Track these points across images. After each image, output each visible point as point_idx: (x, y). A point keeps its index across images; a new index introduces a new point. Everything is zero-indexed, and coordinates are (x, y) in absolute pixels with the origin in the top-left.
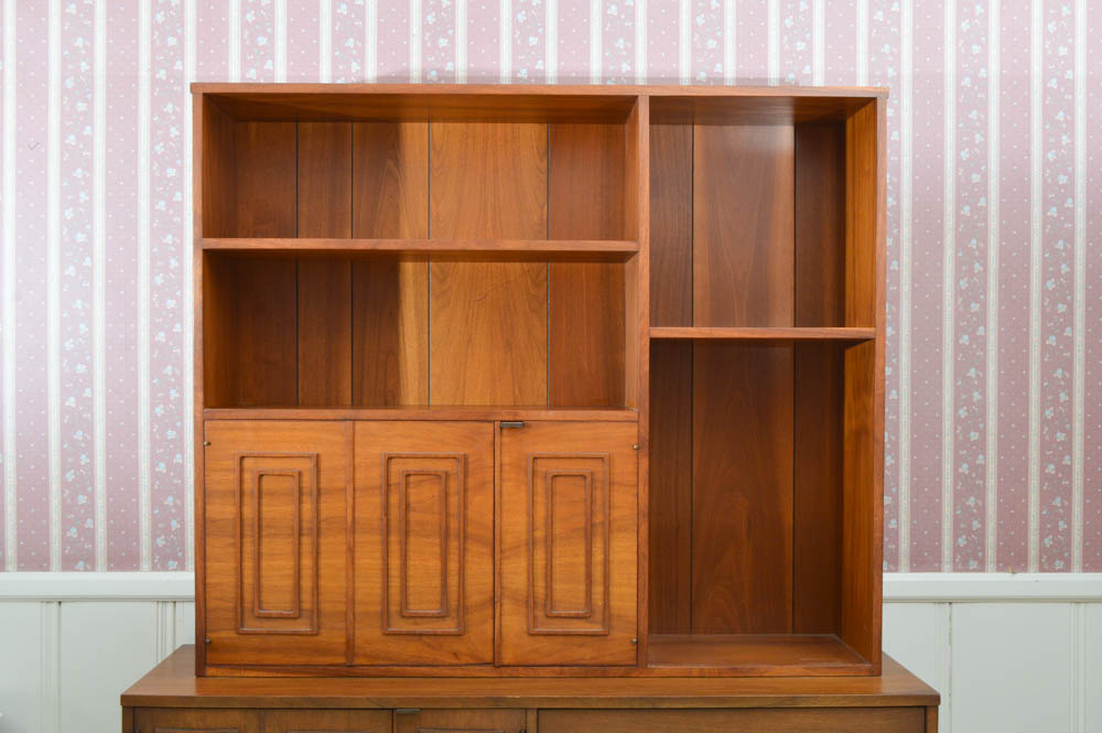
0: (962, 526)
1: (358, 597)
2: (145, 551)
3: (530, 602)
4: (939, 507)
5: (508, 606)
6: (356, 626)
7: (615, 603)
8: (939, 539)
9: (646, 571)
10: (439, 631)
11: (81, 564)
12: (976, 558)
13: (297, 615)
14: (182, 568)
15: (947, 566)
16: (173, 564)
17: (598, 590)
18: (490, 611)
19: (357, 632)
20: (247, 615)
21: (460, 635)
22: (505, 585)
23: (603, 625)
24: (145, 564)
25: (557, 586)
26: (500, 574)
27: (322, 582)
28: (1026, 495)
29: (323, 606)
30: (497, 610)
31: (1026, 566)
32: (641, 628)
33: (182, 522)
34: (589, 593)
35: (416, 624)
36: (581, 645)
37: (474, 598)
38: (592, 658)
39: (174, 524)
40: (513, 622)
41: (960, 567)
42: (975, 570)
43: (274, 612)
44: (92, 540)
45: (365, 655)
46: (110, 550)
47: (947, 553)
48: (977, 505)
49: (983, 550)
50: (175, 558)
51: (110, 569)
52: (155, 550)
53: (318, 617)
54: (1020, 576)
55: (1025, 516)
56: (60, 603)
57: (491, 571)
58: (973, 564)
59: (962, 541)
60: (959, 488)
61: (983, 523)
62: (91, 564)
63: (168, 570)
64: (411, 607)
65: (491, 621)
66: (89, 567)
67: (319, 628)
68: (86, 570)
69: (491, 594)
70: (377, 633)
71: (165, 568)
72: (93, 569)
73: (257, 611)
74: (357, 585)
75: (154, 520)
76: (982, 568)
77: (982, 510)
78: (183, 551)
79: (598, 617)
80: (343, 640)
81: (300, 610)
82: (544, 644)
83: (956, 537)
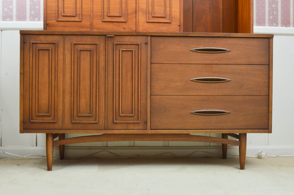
0: (271, 13)
1: (94, 10)
2: (28, 15)
3: (147, 12)
4: (264, 7)
5: (140, 14)
6: (94, 19)
7: (173, 13)
8: (265, 16)
9: (183, 3)
10: (119, 21)
11: (8, 19)
12: (275, 22)
13: (75, 15)
14: (39, 20)
15: (267, 24)
16: (36, 19)
17: (168, 9)
18: (135, 15)
19: (94, 21)
20: (60, 15)
21: (126, 22)
22: (140, 7)
23: (169, 20)
24: (28, 19)
25: (156, 8)
26: (138, 4)
27: (83, 6)
28: (289, 5)
29: (83, 13)
30: (137, 15)
31: (290, 25)
32: (181, 21)
33: (39, 7)
34: (165, 10)
35: (112, 19)
36: (163, 26)
37: (130, 11)
38: (166, 30)
39: (37, 7)
40: (142, 18)
41: (271, 25)
42: (275, 26)
43: (68, 14)
44: (12, 12)
45: (96, 28)
46: (17, 14)
47: (267, 20)
48: (275, 7)
49: (277, 20)
50: (37, 17)
51: (17, 20)
52: (31, 15)
53: (82, 16)
54: (288, 28)
55: (289, 10)
56: (2, 30)
57: (135, 3)
58: (274, 24)
59: (271, 17)
60: (270, 2)
61: (277, 12)
62: (11, 19)
63: (35, 21)
64: (111, 13)
65: (135, 18)
66: (11, 20)
67: (82, 19)
68: (10, 21)
69: (135, 10)
70: (100, 22)
71: (34, 20)
72: (12, 20)
73: (63, 14)
74: (94, 6)
75: (31, 6)
76: (277, 25)
77: (277, 8)
78: (40, 15)
79: (168, 17)
80: (89, 23)
81: (76, 14)
82: (152, 25)
83: (269, 16)
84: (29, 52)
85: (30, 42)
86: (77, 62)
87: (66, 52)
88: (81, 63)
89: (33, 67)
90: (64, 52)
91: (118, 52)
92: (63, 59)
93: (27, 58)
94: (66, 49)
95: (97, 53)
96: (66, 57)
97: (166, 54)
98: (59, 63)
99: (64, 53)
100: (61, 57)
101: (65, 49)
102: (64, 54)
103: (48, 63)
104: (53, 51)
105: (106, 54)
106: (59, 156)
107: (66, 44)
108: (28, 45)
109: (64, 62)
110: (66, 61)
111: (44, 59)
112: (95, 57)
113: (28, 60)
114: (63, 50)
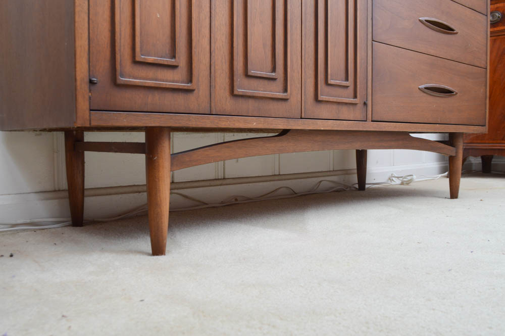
106: (70, 219)
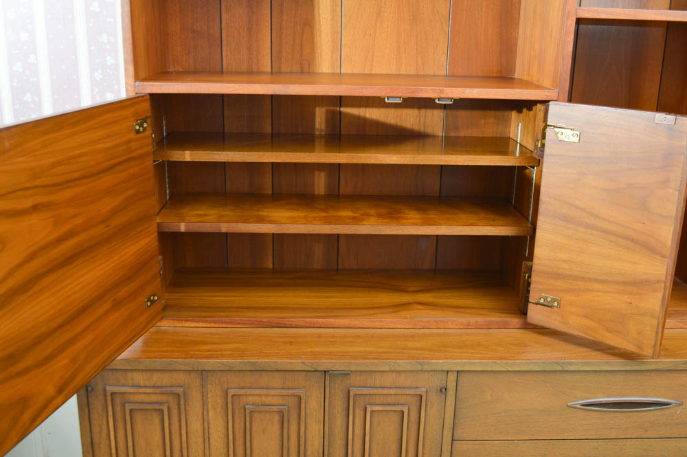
84: (105, 415)
85: (105, 390)
86: (242, 439)
87: (210, 413)
88: (255, 443)
89: (119, 452)
90: (205, 413)
91: (359, 414)
92: (204, 433)
93: (101, 430)
94: (210, 406)
95: (299, 416)
96: (211, 426)
97: (497, 415)
98: (192, 442)
99: (206, 418)
100: (196, 426)
101: (208, 407)
102: (204, 420)
103: (160, 443)
104: (175, 412)
105: (327, 418)
107: (209, 395)
108: (101, 397)
109: (207, 441)
110: (211, 436)
111: (149, 432)
112: (294, 428)
113: (104, 435)
114: (201, 411)
